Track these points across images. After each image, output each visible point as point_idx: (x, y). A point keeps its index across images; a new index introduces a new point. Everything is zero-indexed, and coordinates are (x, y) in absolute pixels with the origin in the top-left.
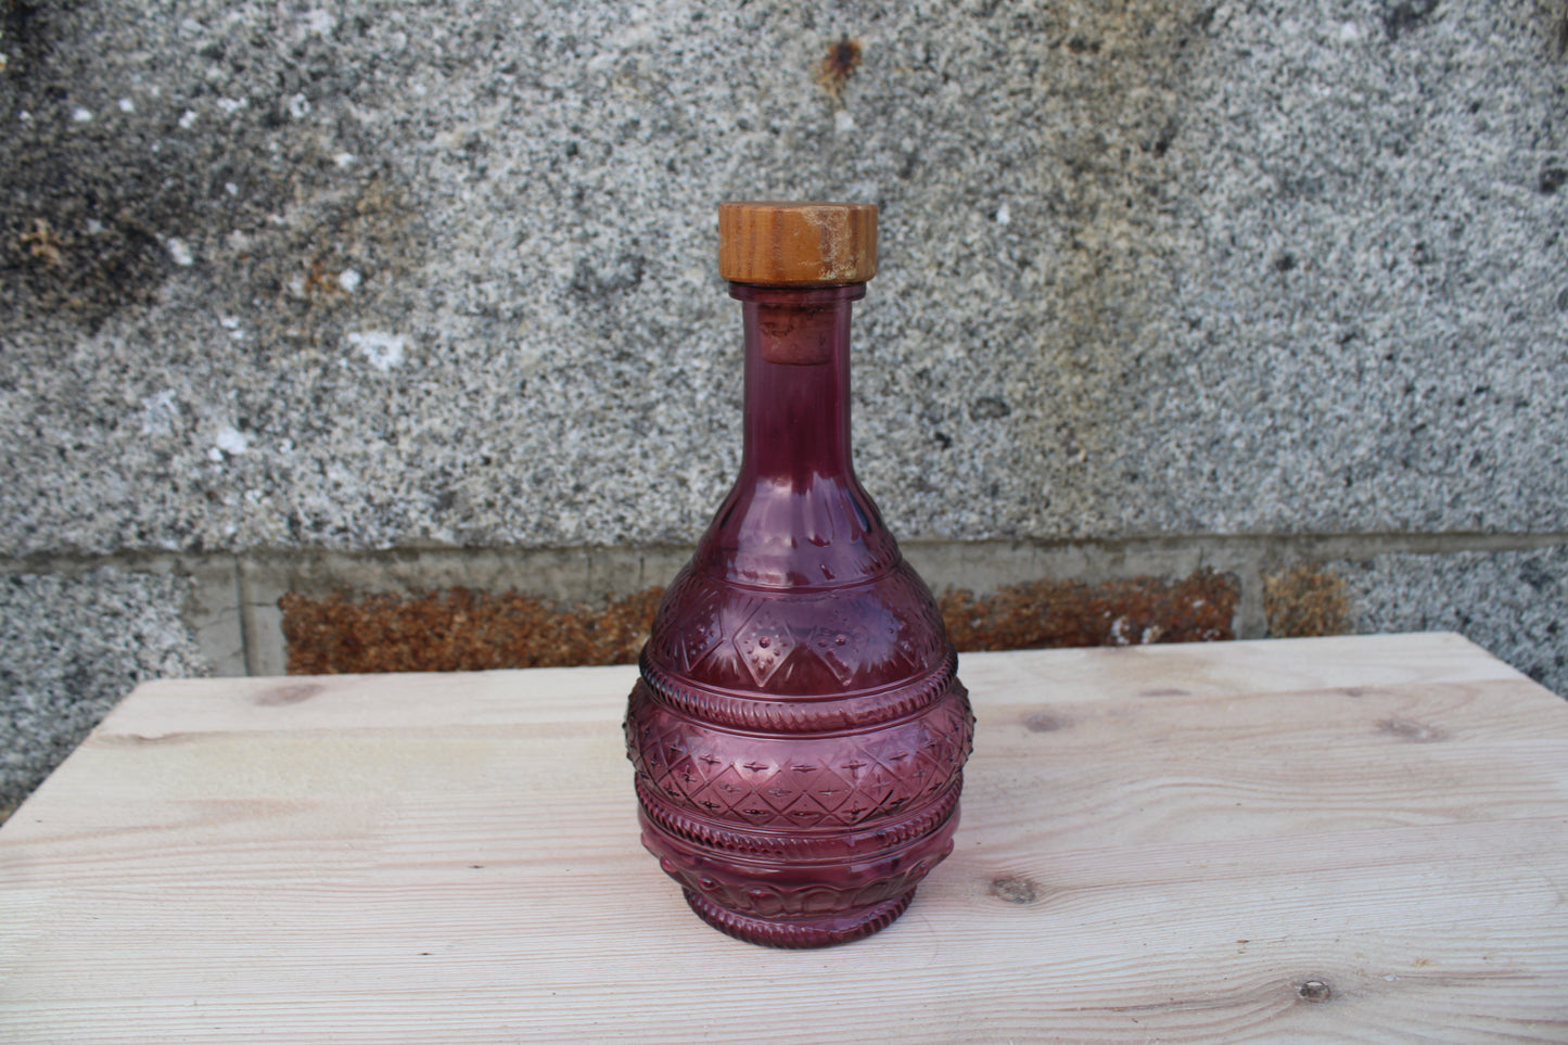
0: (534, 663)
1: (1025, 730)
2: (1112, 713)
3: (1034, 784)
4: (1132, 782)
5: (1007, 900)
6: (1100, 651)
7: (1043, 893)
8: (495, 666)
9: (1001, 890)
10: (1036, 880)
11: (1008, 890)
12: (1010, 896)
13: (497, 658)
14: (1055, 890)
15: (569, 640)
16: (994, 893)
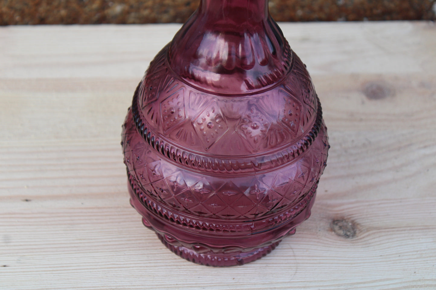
0: (42, 21)
1: (364, 97)
2: (422, 85)
3: (364, 145)
4: (425, 147)
5: (339, 235)
6: (422, 25)
7: (361, 231)
8: (16, 23)
9: (336, 228)
10: (358, 221)
11: (341, 228)
12: (341, 232)
13: (17, 18)
14: (368, 229)
15: (66, 7)
16: (332, 230)
